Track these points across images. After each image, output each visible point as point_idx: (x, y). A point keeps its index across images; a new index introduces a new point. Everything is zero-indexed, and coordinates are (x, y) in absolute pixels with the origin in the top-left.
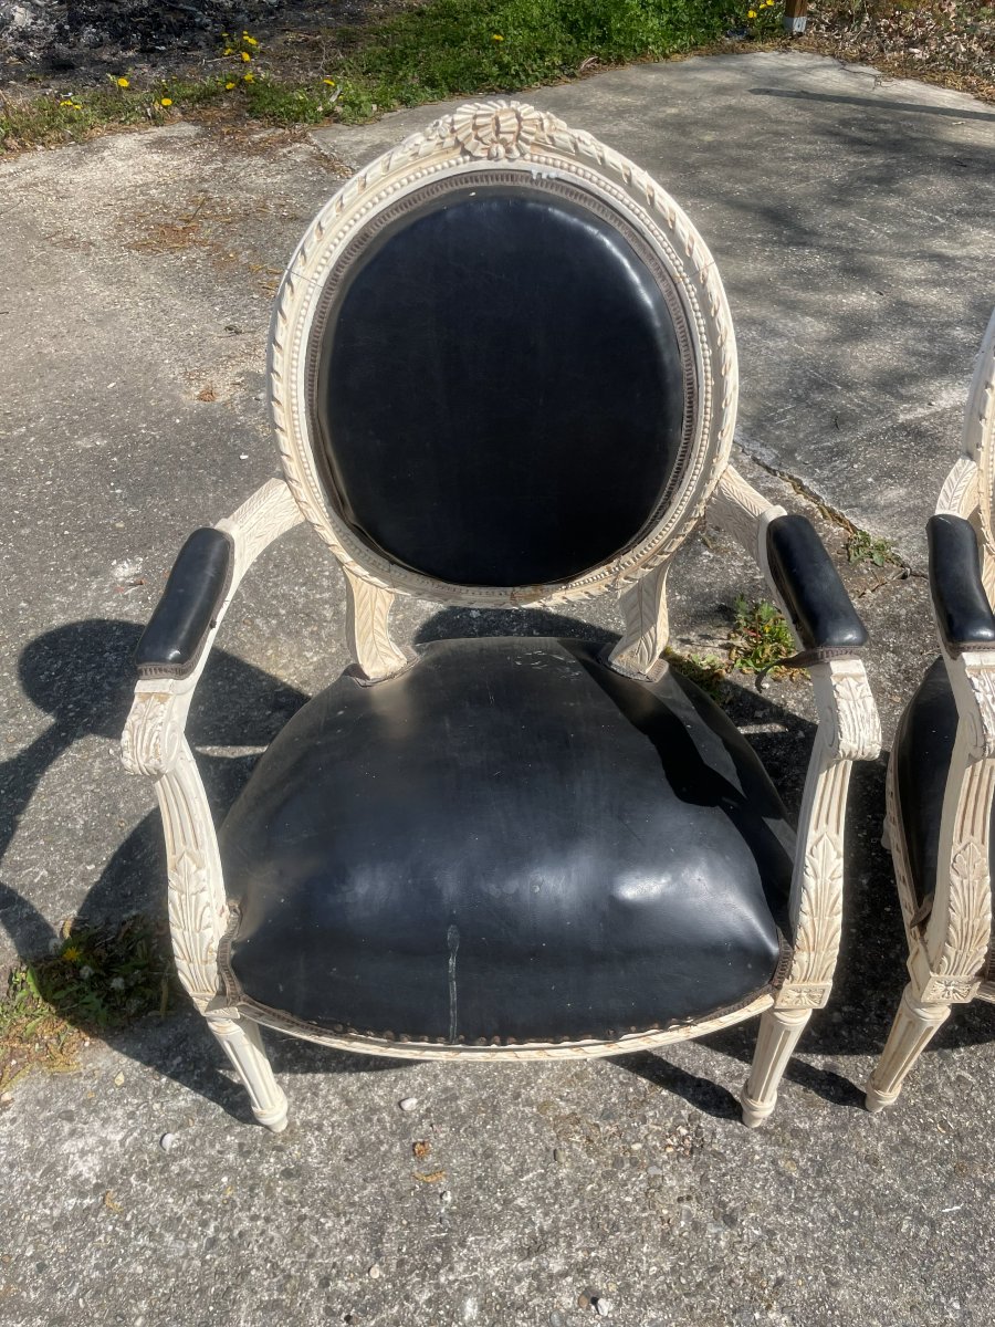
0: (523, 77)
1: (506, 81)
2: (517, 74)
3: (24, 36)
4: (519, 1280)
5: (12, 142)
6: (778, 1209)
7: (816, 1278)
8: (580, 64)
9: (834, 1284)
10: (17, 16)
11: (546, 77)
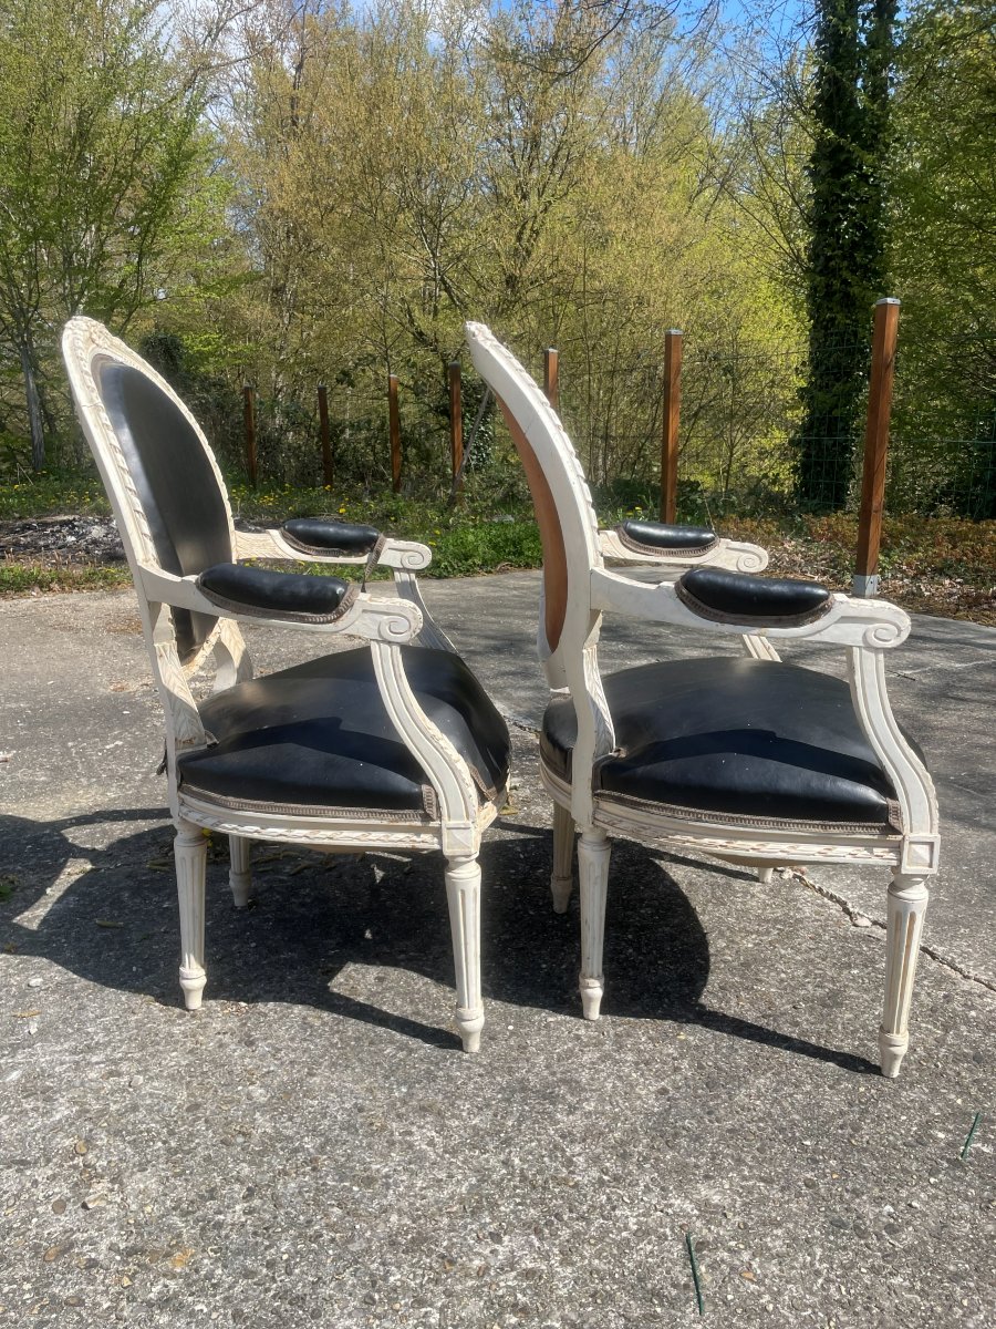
0: (450, 569)
1: (437, 572)
2: (446, 567)
3: (95, 542)
4: (62, 1064)
5: (55, 586)
6: (292, 1039)
7: (299, 1071)
8: (496, 566)
9: (311, 1074)
10: (94, 532)
11: (468, 571)
